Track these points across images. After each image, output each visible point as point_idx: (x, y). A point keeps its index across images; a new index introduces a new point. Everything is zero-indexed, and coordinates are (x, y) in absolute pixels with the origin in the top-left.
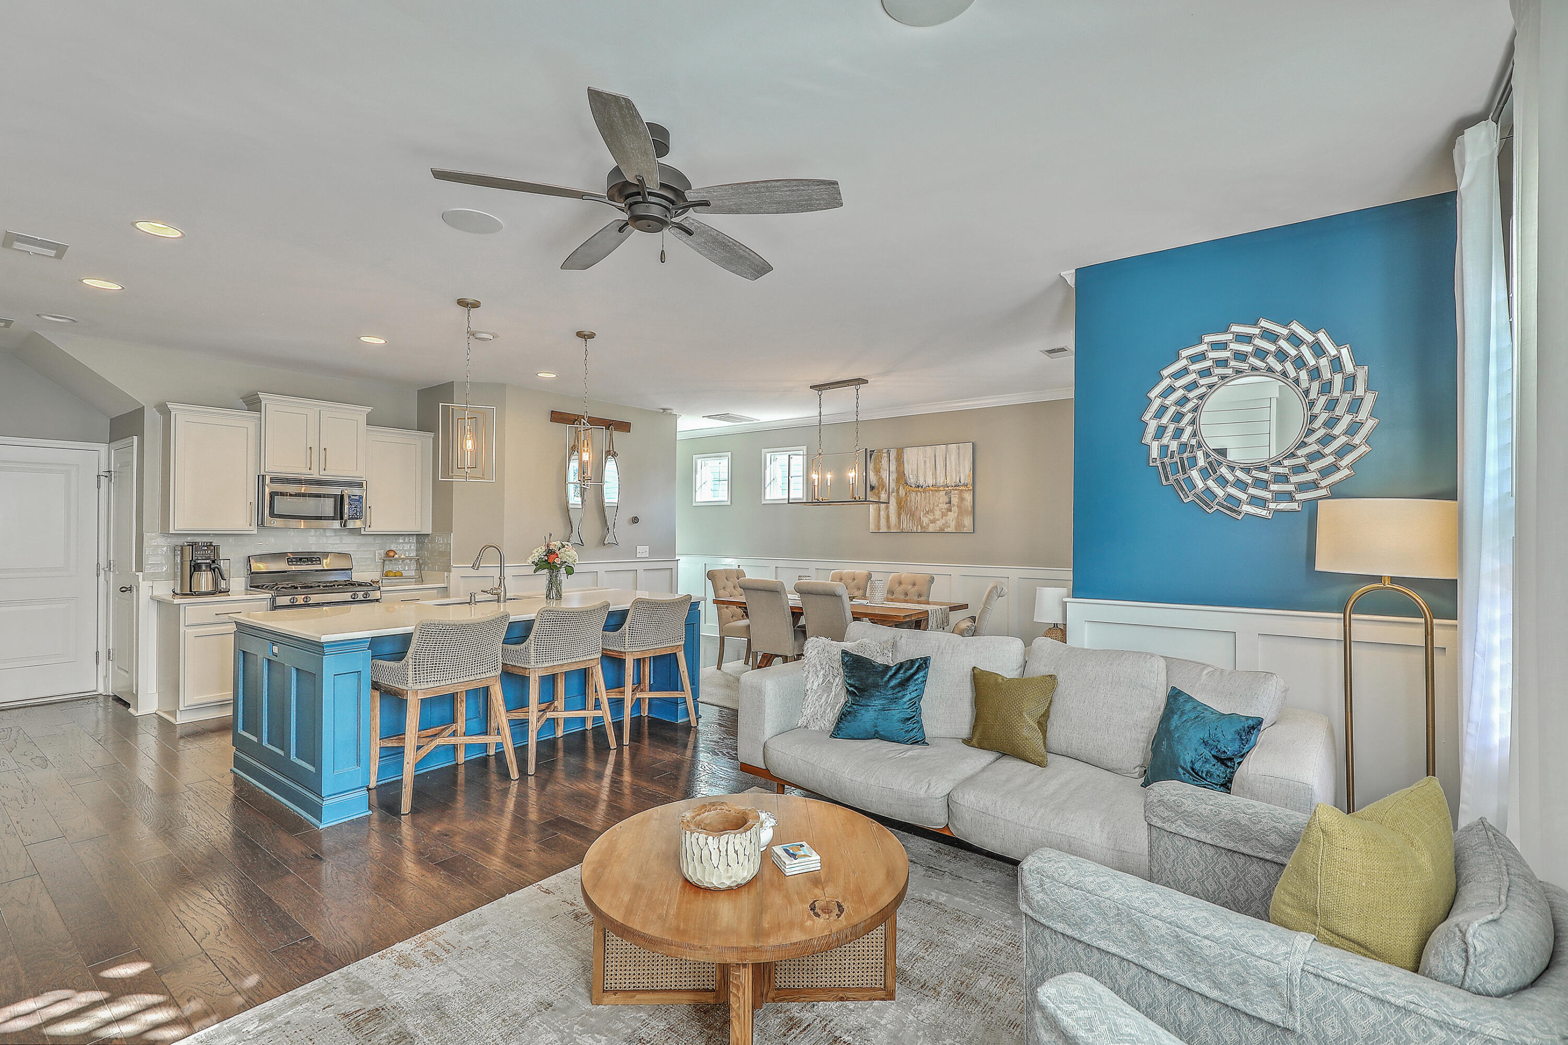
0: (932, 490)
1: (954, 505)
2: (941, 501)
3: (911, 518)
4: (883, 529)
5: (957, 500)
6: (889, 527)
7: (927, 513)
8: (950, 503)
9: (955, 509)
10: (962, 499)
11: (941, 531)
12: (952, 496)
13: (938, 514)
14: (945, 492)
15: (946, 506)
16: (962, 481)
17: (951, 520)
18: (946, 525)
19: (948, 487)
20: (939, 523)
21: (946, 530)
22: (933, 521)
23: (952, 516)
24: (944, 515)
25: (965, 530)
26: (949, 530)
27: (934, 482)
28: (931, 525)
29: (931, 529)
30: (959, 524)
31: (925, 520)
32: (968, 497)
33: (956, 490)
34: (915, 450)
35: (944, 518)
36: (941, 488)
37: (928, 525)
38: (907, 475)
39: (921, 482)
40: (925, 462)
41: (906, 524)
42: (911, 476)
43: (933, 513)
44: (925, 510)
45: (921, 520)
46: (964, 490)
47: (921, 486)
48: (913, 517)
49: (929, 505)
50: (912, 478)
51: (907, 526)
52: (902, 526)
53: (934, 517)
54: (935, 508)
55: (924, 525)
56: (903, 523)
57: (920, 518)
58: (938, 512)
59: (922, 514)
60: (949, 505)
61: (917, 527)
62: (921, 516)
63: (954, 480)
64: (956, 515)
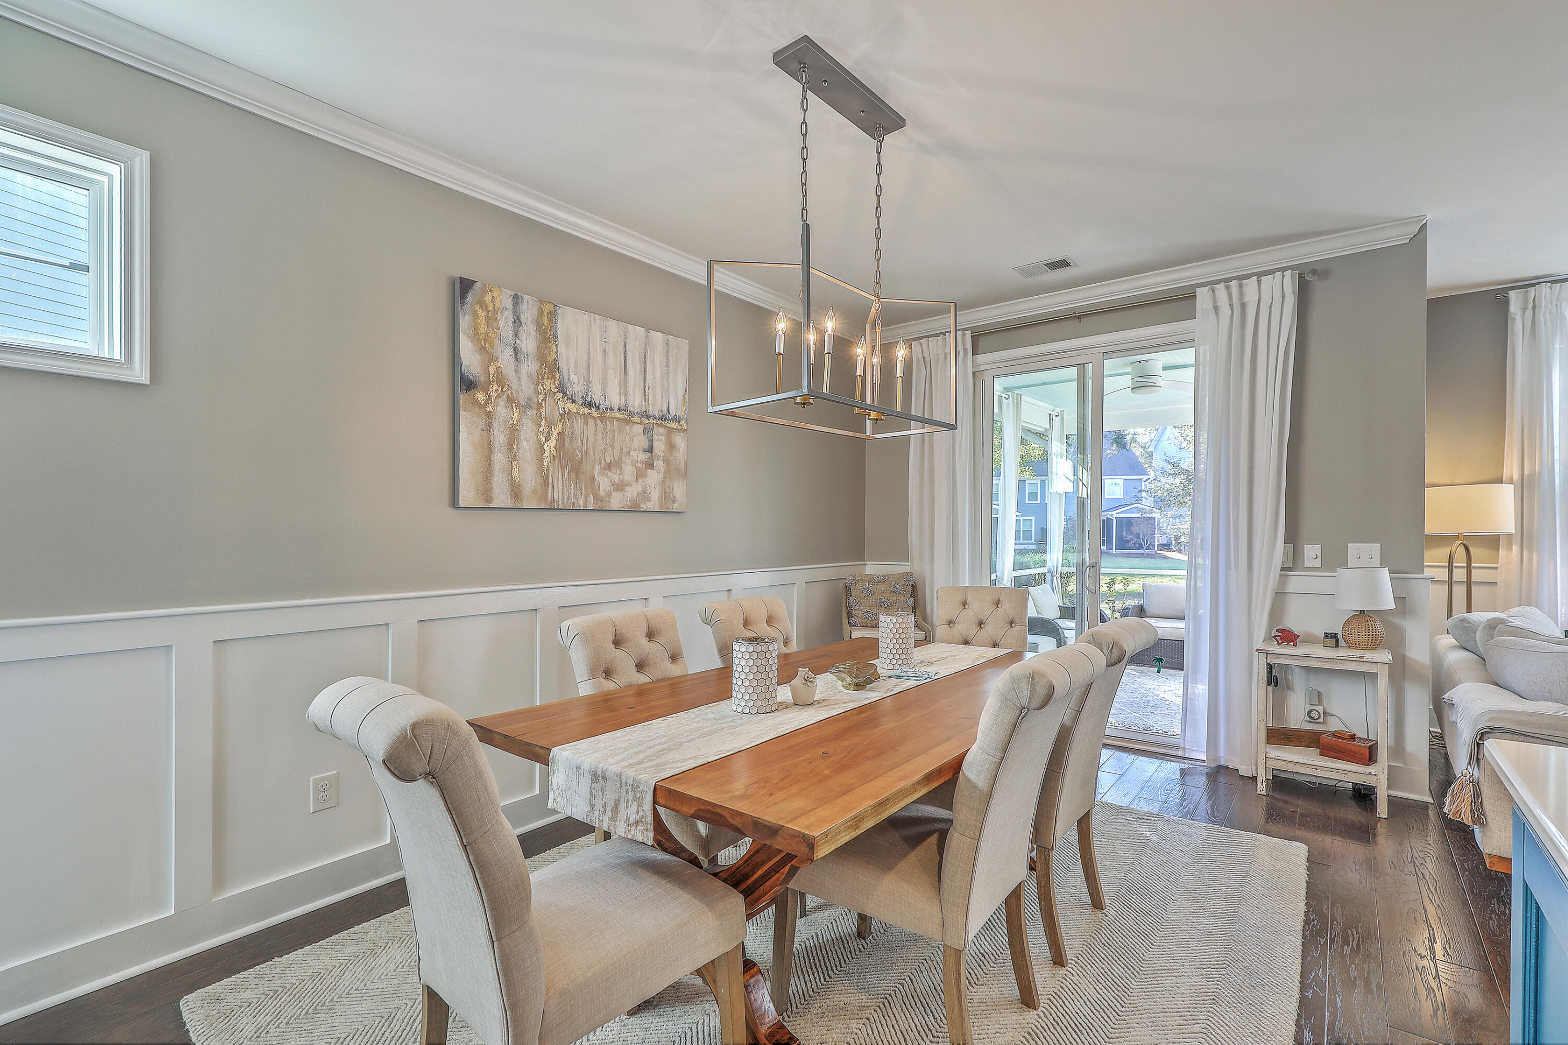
0: (618, 419)
1: (658, 457)
2: (636, 444)
3: (573, 475)
4: (501, 498)
5: (663, 447)
6: (515, 496)
7: (609, 466)
8: (650, 450)
9: (659, 464)
10: (671, 447)
11: (634, 510)
12: (655, 437)
13: (629, 471)
14: (642, 427)
15: (643, 457)
16: (672, 411)
17: (652, 486)
18: (645, 495)
19: (648, 418)
20: (632, 492)
21: (643, 507)
22: (620, 487)
23: (654, 477)
24: (640, 474)
25: (676, 507)
26: (649, 506)
27: (623, 403)
28: (615, 494)
29: (616, 501)
30: (666, 496)
31: (604, 483)
32: (681, 444)
33: (661, 425)
34: (584, 318)
35: (640, 481)
36: (636, 419)
37: (609, 495)
38: (564, 370)
39: (596, 397)
40: (605, 351)
41: (560, 492)
42: (574, 378)
43: (621, 468)
44: (605, 460)
45: (594, 483)
46: (675, 429)
47: (595, 404)
48: (577, 474)
49: (613, 450)
50: (576, 382)
51: (563, 494)
52: (550, 495)
53: (621, 477)
54: (624, 458)
55: (602, 493)
56: (555, 487)
57: (594, 477)
58: (629, 467)
59: (597, 467)
60: (649, 454)
61: (586, 497)
62: (596, 473)
63: (658, 406)
64: (661, 476)
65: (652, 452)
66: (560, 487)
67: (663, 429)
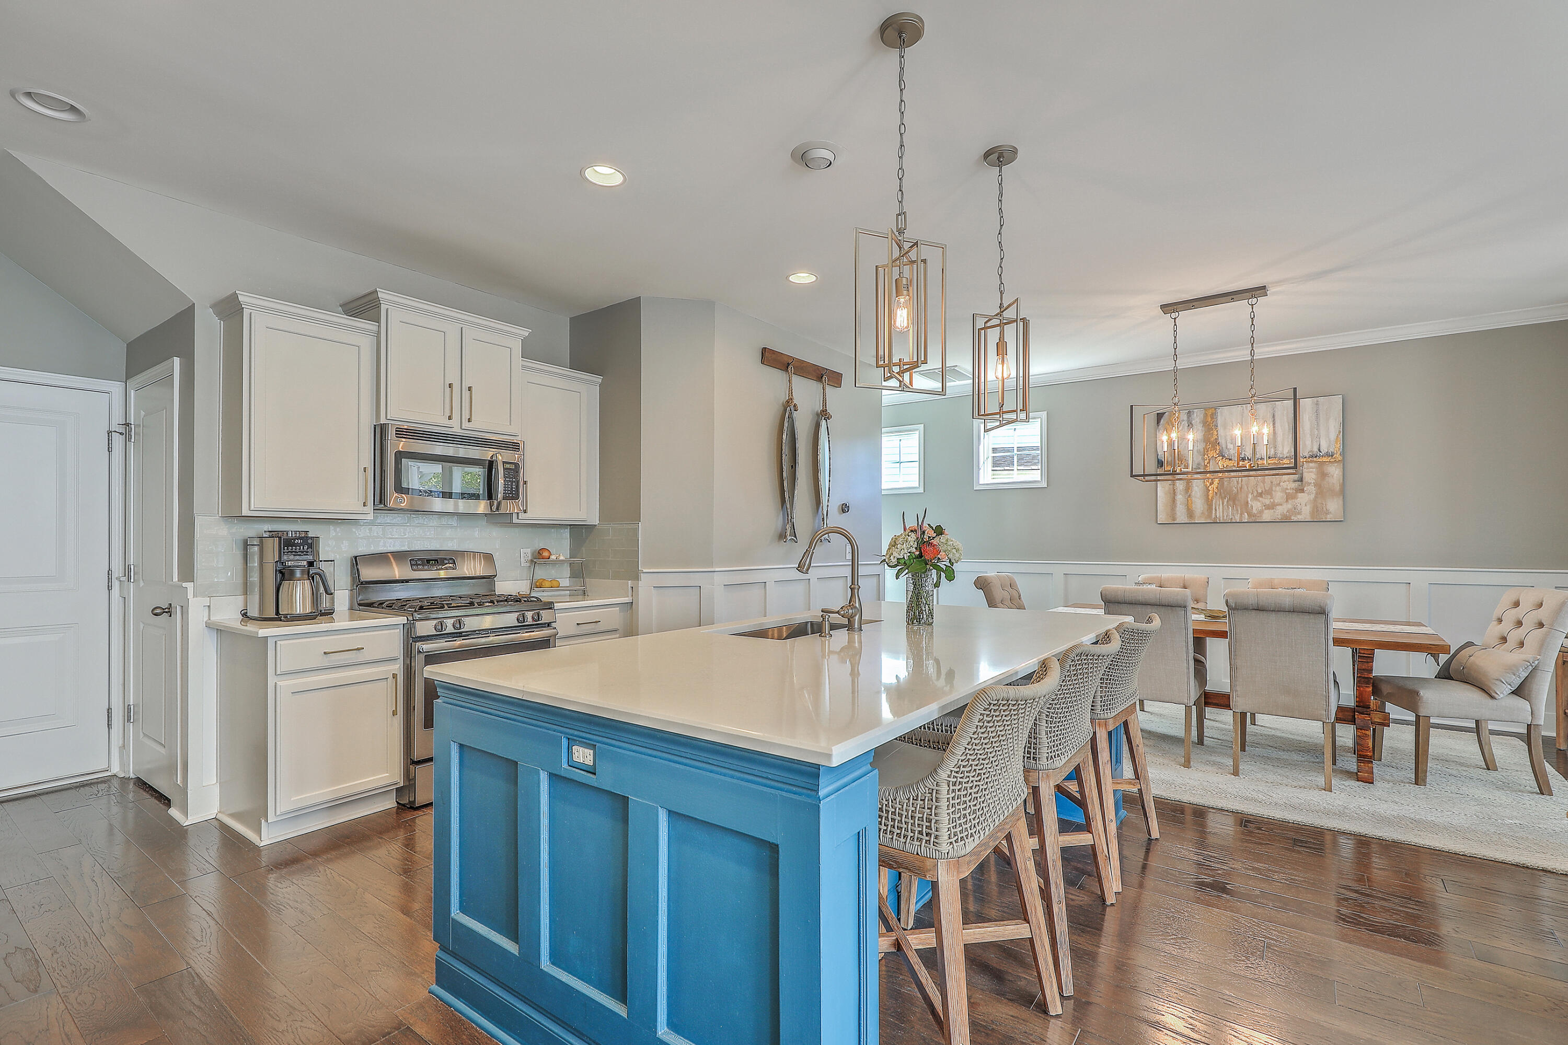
1: (1309, 484)
3: (1231, 503)
4: (1181, 516)
5: (1314, 476)
6: (1190, 513)
7: (1260, 495)
8: (1301, 479)
9: (1311, 489)
10: (1323, 475)
11: (1285, 520)
12: (1305, 471)
13: (1279, 496)
15: (1293, 485)
16: (1324, 449)
17: (1303, 504)
18: (1295, 510)
20: (1281, 510)
21: (1294, 518)
22: (1271, 507)
23: (1305, 498)
24: (1290, 497)
25: (1329, 518)
26: (1300, 518)
27: (1272, 451)
28: (1266, 511)
29: (1267, 516)
30: (1316, 509)
31: (1256, 506)
32: (1335, 471)
33: (1311, 462)
34: (1237, 409)
35: (1290, 501)
37: (1261, 512)
38: (1223, 443)
39: (1248, 453)
41: (1221, 511)
42: (1230, 446)
43: (1271, 494)
44: (1257, 491)
45: (1248, 506)
46: (1327, 462)
47: (1248, 458)
48: (1234, 501)
49: (1264, 484)
50: (1232, 448)
51: (1223, 513)
52: (1213, 515)
53: (1272, 500)
54: (1274, 488)
55: (1254, 511)
56: (1218, 510)
57: (1247, 502)
58: (1279, 493)
59: (1250, 496)
60: (1300, 483)
61: (1241, 514)
62: (1249, 500)
63: (1309, 448)
64: (1312, 496)
65: (1302, 481)
66: (1221, 510)
67: (1313, 464)
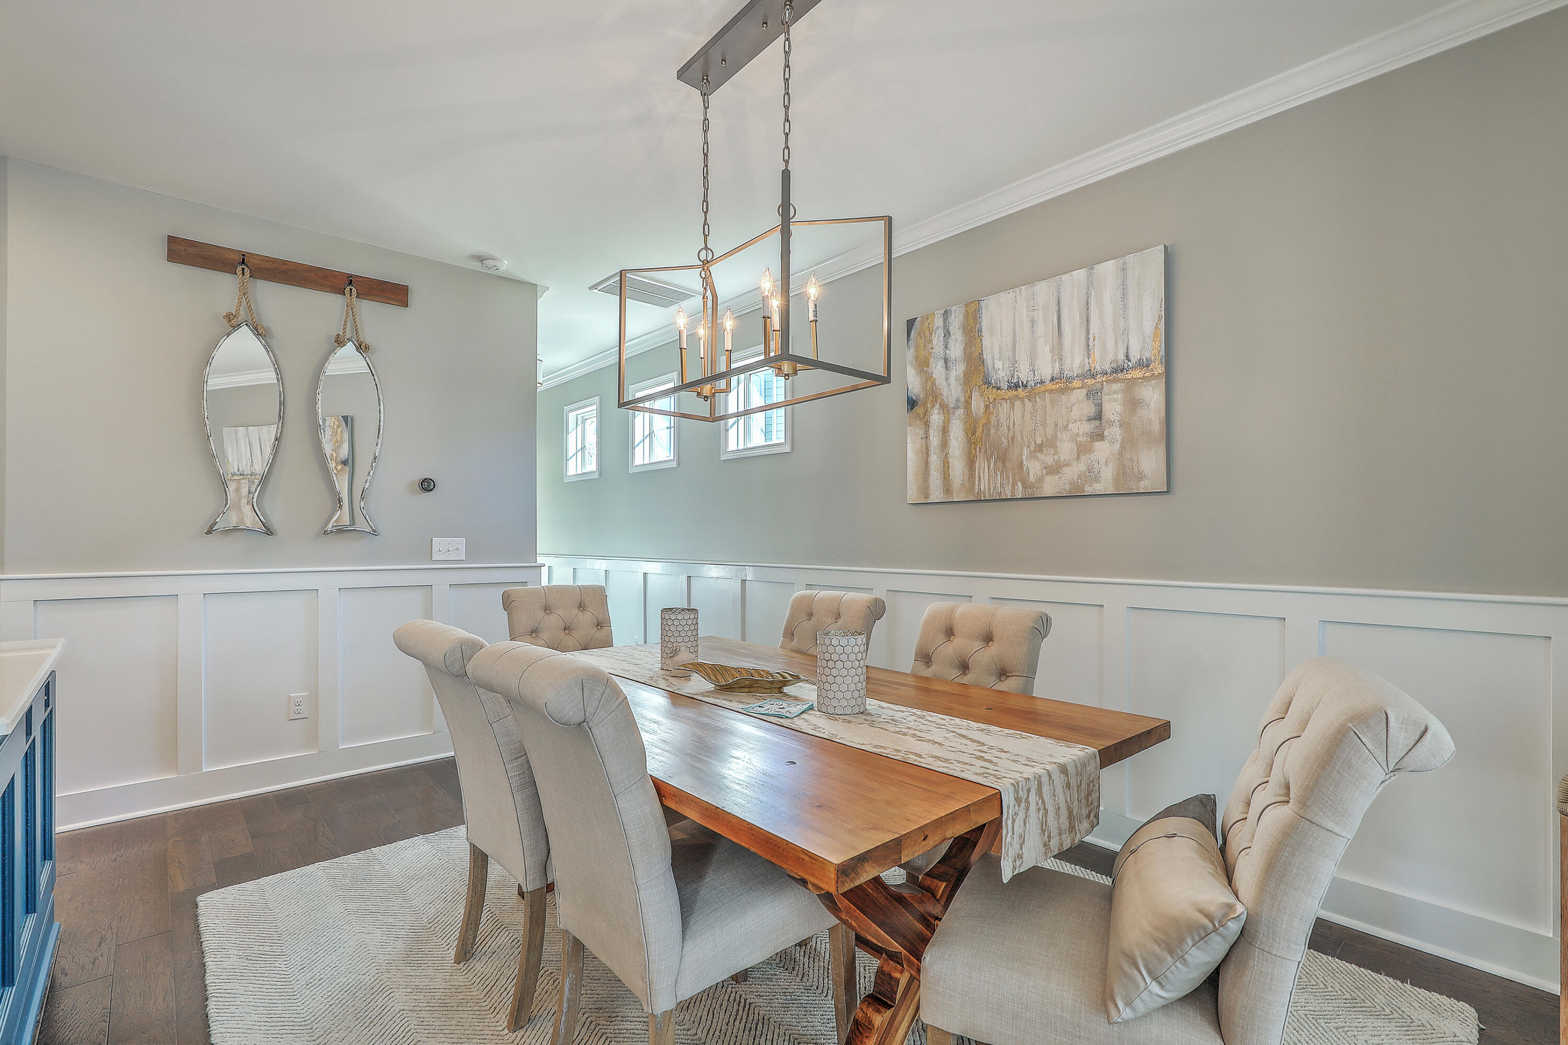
0: (1051, 391)
1: (1111, 423)
2: (1075, 414)
3: (1000, 465)
4: (937, 495)
5: (1118, 408)
6: (947, 490)
7: (1040, 448)
8: (1099, 416)
9: (1114, 432)
10: (1133, 404)
11: (1075, 495)
12: (1105, 398)
13: (1066, 449)
14: (1085, 391)
15: (1087, 427)
16: (1135, 356)
17: (1103, 461)
18: (1091, 475)
19: (1093, 376)
20: (1071, 474)
21: (1089, 490)
22: (1054, 469)
23: (1103, 451)
24: (1082, 450)
25: (1144, 486)
26: (1098, 488)
27: (1057, 370)
28: (1048, 478)
29: (1050, 486)
30: (1125, 471)
31: (1034, 468)
32: (1153, 395)
33: (1115, 381)
34: (1006, 298)
35: (1083, 458)
36: (1077, 383)
37: (1040, 480)
38: (989, 361)
39: (1024, 374)
40: (1033, 321)
41: (989, 481)
42: (998, 364)
43: (1055, 447)
44: (1035, 442)
45: (1023, 469)
46: (1140, 378)
47: (1022, 383)
48: (1004, 462)
49: (1044, 428)
50: (1001, 368)
51: (989, 484)
52: (977, 487)
53: (1056, 457)
54: (1059, 434)
55: (1032, 479)
56: (982, 479)
57: (1022, 463)
58: (1067, 443)
59: (1025, 451)
60: (1097, 423)
61: (1013, 485)
62: (1024, 458)
63: (1111, 357)
64: (1117, 446)
65: (1100, 419)
66: (986, 478)
67: (1119, 385)
